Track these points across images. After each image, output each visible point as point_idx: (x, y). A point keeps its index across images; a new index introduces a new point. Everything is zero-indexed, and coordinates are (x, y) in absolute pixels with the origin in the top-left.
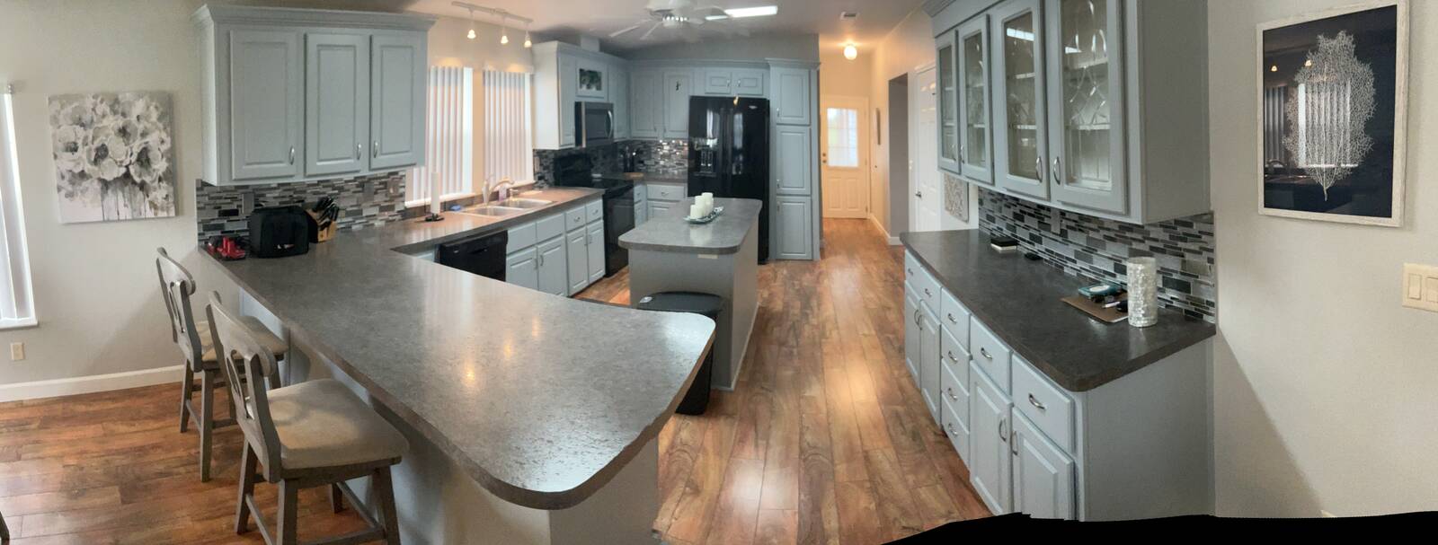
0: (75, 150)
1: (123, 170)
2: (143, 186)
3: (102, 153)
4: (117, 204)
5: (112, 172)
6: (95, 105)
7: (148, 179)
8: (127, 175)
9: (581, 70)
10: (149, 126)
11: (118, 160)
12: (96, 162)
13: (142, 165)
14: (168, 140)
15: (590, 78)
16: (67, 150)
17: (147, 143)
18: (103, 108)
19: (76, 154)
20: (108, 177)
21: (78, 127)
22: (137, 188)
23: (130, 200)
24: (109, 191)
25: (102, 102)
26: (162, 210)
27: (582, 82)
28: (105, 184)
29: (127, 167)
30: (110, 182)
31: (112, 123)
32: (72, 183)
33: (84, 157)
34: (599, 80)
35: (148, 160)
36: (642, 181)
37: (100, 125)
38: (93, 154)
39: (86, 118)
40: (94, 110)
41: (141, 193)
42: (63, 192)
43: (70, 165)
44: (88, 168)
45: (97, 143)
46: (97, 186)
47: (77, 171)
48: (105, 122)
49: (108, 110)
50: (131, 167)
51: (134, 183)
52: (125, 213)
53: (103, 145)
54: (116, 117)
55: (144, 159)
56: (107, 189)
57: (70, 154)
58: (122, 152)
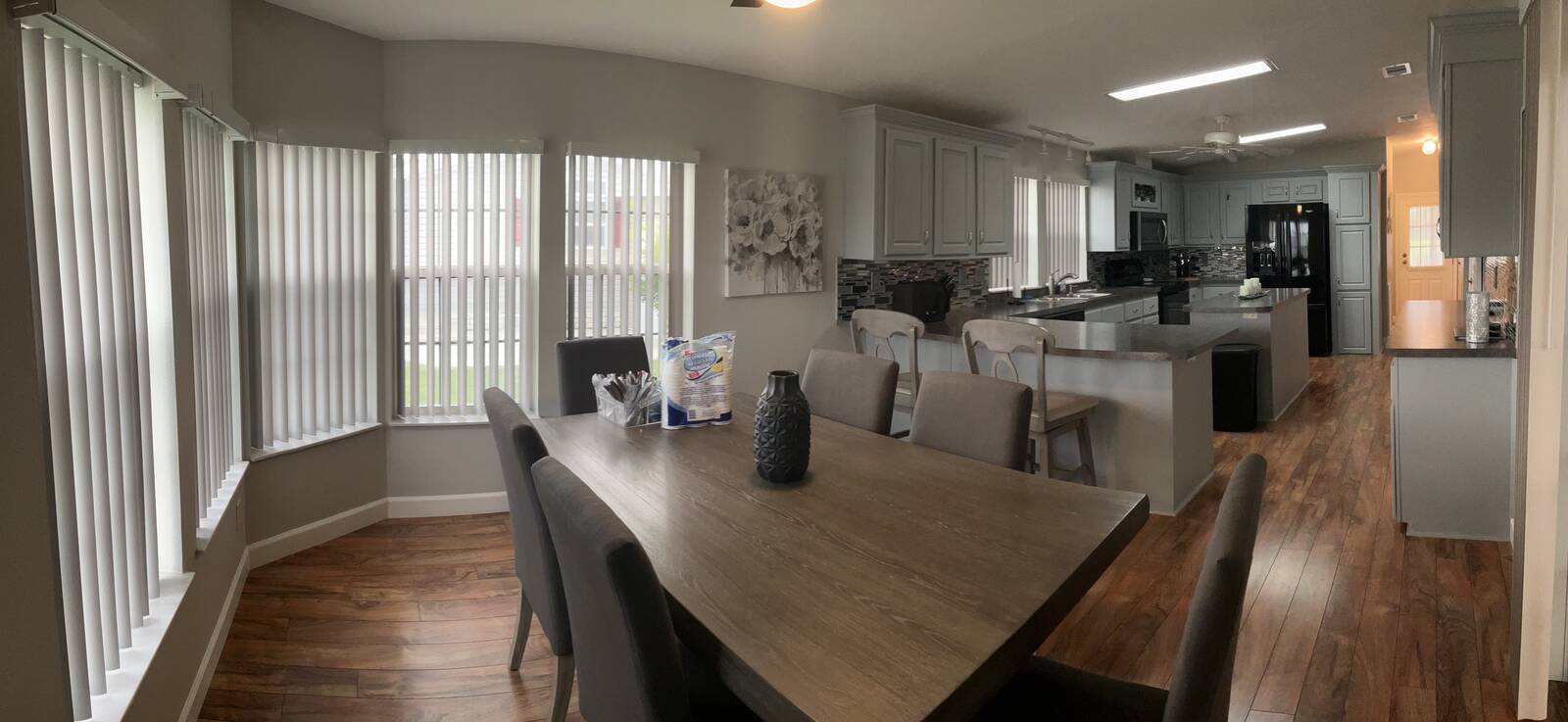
0: (746, 224)
1: (784, 245)
2: (799, 262)
3: (768, 229)
4: (777, 278)
5: (775, 247)
6: (766, 182)
7: (803, 255)
8: (787, 250)
9: (1137, 185)
10: (807, 205)
11: (781, 235)
12: (763, 237)
13: (799, 242)
14: (820, 219)
15: (1145, 191)
16: (740, 225)
17: (804, 221)
18: (772, 186)
19: (748, 228)
20: (772, 252)
21: (751, 202)
22: (794, 263)
23: (788, 275)
24: (771, 266)
25: (772, 181)
26: (813, 285)
27: (1137, 195)
28: (769, 258)
29: (788, 242)
30: (772, 257)
31: (779, 200)
32: (741, 256)
33: (754, 231)
34: (1154, 193)
35: (804, 237)
36: (1197, 284)
37: (769, 202)
38: (761, 229)
39: (759, 195)
40: (765, 187)
41: (797, 268)
42: (734, 265)
43: (740, 239)
44: (756, 242)
45: (765, 220)
46: (761, 260)
47: (747, 244)
48: (774, 199)
49: (776, 187)
50: (791, 243)
51: (792, 258)
52: (783, 287)
53: (770, 221)
54: (783, 195)
55: (801, 236)
56: (770, 262)
57: (742, 227)
58: (785, 228)
